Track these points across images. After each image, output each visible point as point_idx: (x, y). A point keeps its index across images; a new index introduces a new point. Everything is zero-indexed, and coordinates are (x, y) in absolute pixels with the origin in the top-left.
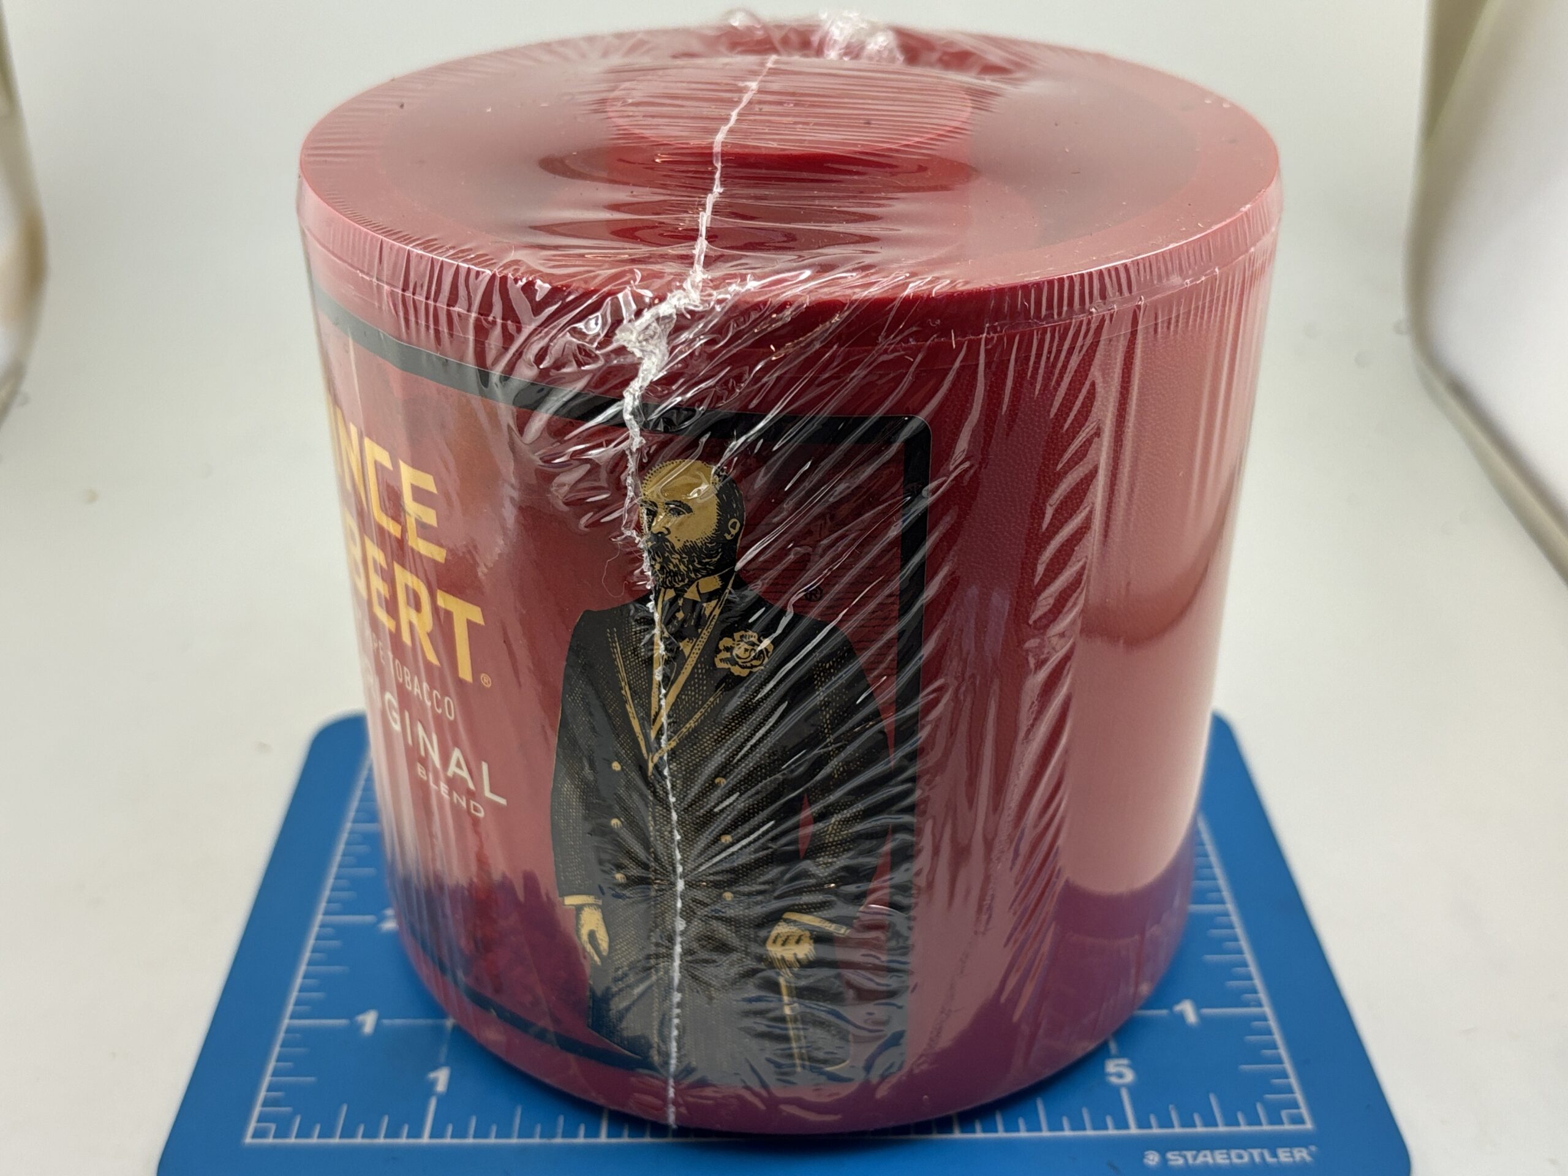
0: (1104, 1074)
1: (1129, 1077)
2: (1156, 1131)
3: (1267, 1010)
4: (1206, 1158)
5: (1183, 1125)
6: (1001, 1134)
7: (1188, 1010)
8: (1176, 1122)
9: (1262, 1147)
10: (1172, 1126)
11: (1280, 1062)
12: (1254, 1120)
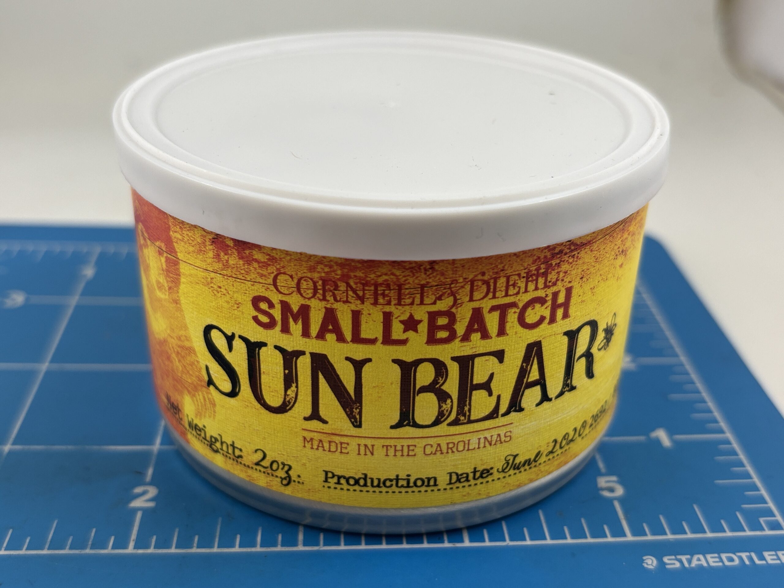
0: (597, 490)
1: (620, 491)
2: (650, 537)
3: (729, 435)
4: (698, 561)
5: (673, 533)
6: (508, 543)
7: (662, 435)
8: (668, 531)
9: (749, 552)
10: (665, 534)
11: (749, 476)
12: (736, 527)
